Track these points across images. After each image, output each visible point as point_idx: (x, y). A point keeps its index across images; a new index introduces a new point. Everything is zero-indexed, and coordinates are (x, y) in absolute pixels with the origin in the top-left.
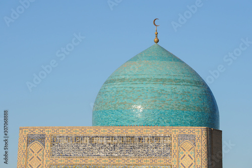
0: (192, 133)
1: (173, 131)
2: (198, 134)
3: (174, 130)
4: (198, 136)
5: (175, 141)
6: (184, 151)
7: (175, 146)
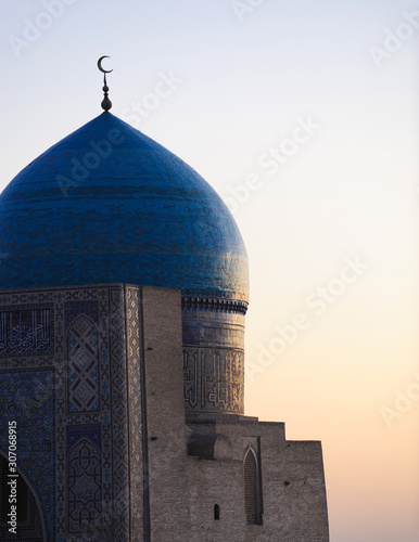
0: (90, 298)
1: (55, 296)
2: (103, 298)
3: (57, 293)
4: (103, 304)
5: (59, 317)
6: (76, 338)
7: (60, 328)
